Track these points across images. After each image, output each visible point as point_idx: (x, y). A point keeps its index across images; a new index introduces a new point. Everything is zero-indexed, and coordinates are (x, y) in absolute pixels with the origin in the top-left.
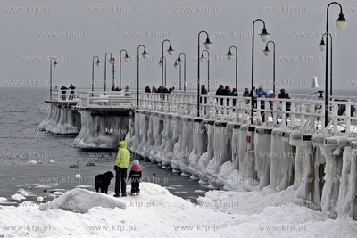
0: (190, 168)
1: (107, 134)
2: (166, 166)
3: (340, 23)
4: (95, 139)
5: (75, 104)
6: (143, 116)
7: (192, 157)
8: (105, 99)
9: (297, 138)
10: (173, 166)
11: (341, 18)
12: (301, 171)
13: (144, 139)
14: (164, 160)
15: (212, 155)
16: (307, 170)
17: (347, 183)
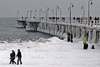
0: (55, 34)
1: (33, 27)
2: (49, 34)
3: (91, 4)
4: (30, 29)
5: (26, 21)
6: (42, 24)
7: (56, 32)
8: (32, 20)
9: (82, 28)
10: (50, 34)
11: (92, 3)
12: (83, 34)
13: (42, 28)
14: (48, 33)
15: (61, 32)
16: (84, 34)
17: (94, 37)
